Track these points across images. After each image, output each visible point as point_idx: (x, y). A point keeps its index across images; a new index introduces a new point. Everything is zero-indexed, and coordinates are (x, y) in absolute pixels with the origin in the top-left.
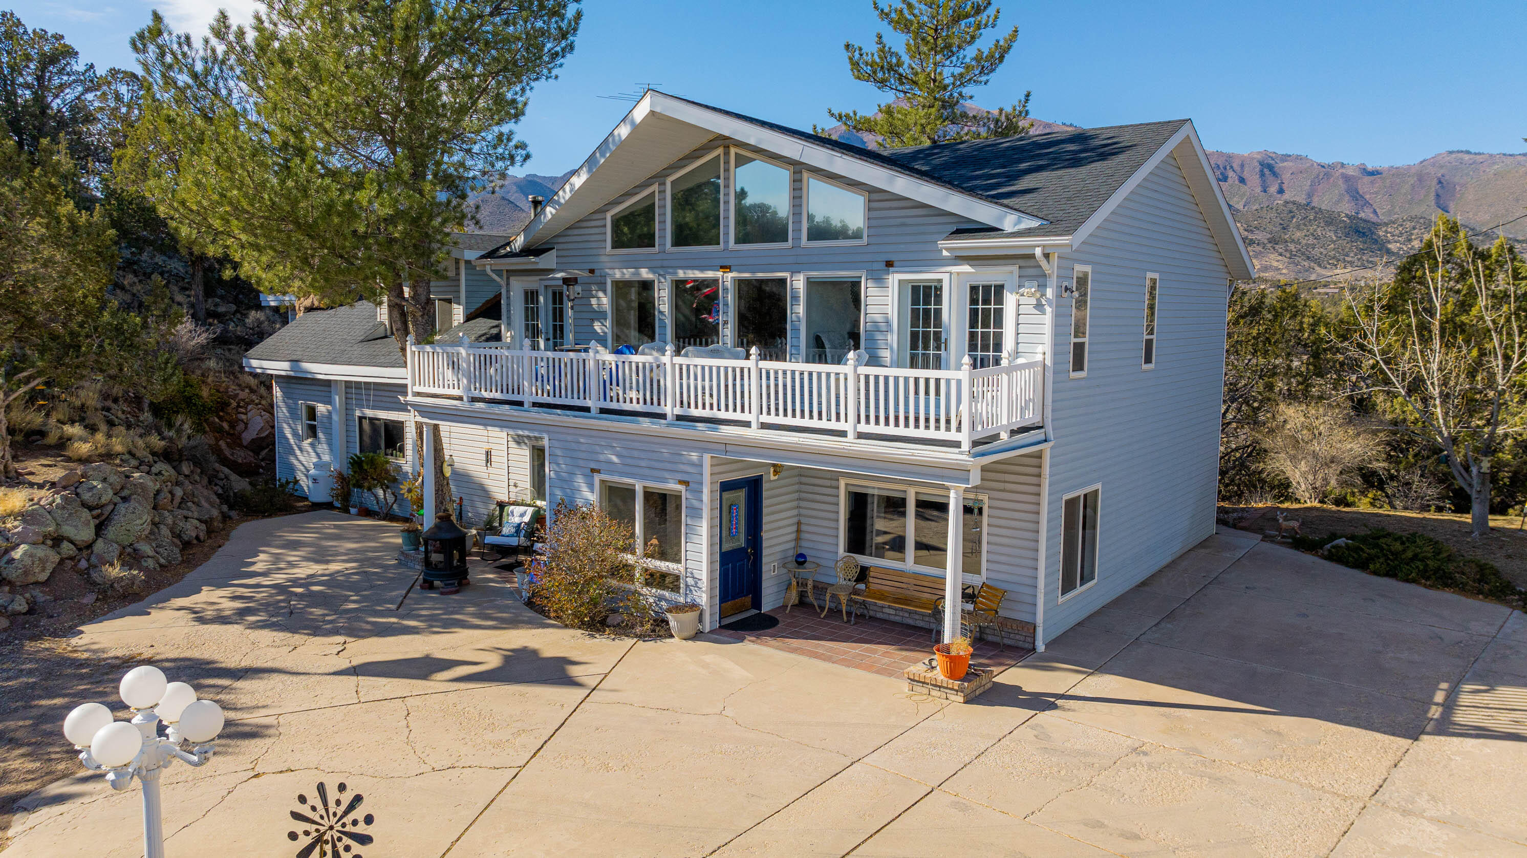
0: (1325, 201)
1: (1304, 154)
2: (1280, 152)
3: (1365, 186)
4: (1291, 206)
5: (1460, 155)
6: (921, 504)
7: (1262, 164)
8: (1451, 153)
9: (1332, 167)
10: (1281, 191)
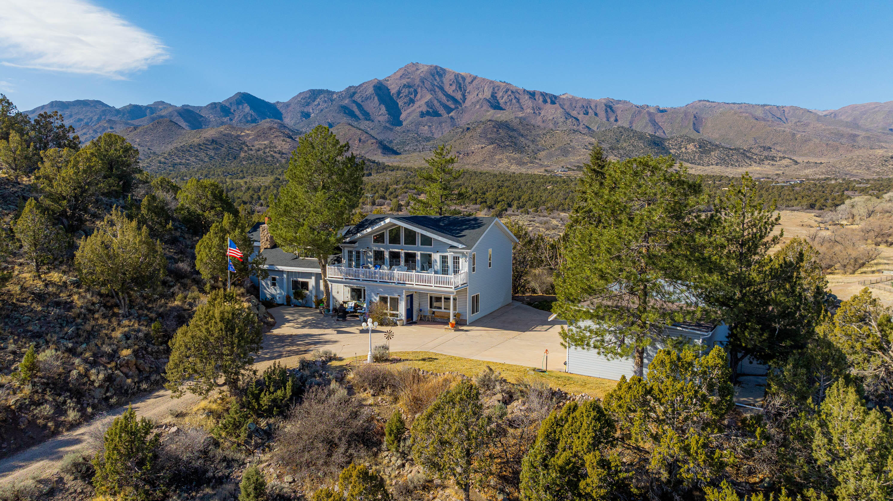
0: (638, 127)
1: (628, 100)
2: (616, 99)
3: (659, 118)
4: (621, 129)
5: (704, 102)
6: (445, 298)
7: (606, 105)
8: (700, 101)
9: (642, 107)
10: (616, 120)
